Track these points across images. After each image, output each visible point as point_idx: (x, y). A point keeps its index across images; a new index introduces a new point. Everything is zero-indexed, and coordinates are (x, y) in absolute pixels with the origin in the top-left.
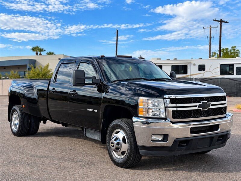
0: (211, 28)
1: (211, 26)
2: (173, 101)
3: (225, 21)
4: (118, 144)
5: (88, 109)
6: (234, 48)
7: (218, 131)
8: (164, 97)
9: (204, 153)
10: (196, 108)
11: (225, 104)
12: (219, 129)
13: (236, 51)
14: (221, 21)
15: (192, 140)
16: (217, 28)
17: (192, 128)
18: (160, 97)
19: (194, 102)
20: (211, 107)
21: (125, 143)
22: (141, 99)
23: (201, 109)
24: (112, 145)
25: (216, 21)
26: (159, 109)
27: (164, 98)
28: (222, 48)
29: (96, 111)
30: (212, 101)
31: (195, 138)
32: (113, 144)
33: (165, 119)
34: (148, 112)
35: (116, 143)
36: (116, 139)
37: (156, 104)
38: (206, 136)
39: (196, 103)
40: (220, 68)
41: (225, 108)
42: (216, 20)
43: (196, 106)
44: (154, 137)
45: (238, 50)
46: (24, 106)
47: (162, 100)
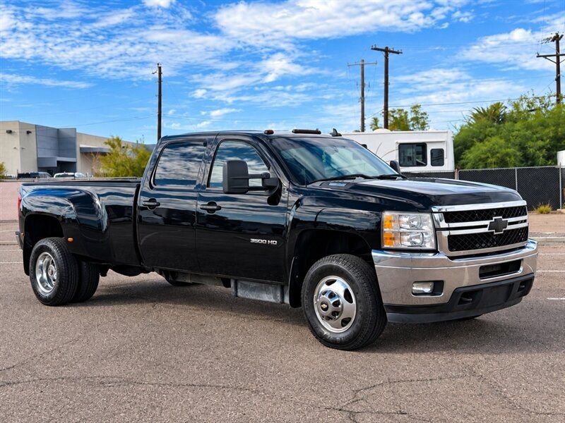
0: (363, 65)
1: (363, 61)
2: (450, 217)
3: (395, 50)
4: (336, 304)
5: (253, 240)
6: (415, 108)
7: (519, 272)
8: (434, 210)
9: (473, 317)
10: (486, 230)
11: (525, 221)
12: (521, 269)
13: (422, 114)
14: (387, 51)
15: (481, 290)
16: (376, 64)
17: (482, 268)
18: (425, 209)
19: (483, 219)
20: (509, 227)
21: (351, 301)
22: (387, 215)
23: (493, 232)
24: (322, 308)
25: (376, 49)
26: (422, 233)
27: (432, 212)
28: (389, 109)
29: (274, 242)
30: (509, 217)
31: (489, 285)
32: (326, 304)
33: (435, 252)
34: (401, 240)
35: (332, 302)
36: (332, 295)
37: (415, 223)
38: (503, 283)
39: (486, 220)
40: (398, 151)
41: (526, 228)
42: (377, 47)
43: (485, 226)
44: (416, 288)
45: (425, 114)
46: (70, 239)
47: (428, 215)
